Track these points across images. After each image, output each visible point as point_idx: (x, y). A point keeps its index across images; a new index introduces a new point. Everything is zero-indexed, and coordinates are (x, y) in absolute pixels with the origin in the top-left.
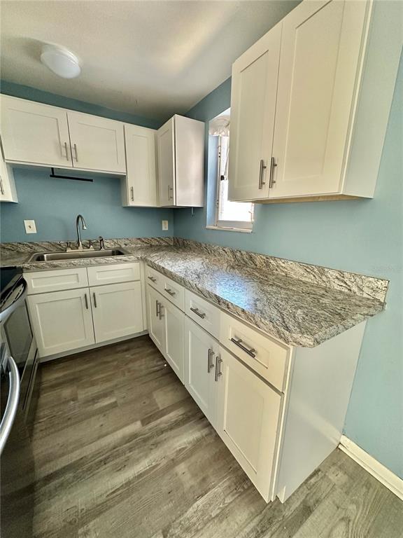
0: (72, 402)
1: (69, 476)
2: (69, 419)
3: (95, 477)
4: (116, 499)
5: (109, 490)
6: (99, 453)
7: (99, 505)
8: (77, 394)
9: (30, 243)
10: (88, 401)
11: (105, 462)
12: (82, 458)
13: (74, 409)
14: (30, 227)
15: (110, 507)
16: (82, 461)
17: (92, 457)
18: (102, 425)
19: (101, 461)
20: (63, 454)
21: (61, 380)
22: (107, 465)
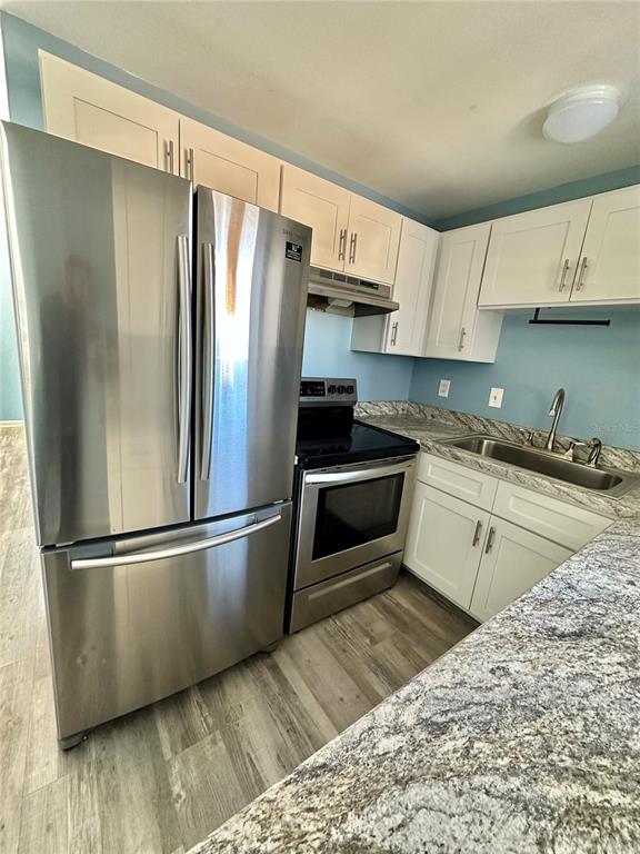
0: (368, 641)
1: (276, 688)
2: (344, 651)
3: (272, 723)
4: (243, 771)
5: (254, 752)
6: (302, 715)
7: (240, 746)
8: (382, 640)
9: (487, 420)
10: (375, 661)
11: (292, 730)
12: (295, 693)
13: (360, 649)
14: (496, 398)
15: (234, 763)
16: (291, 695)
17: (297, 707)
18: (342, 699)
19: (291, 723)
20: (299, 668)
21: (398, 610)
22: (285, 734)
